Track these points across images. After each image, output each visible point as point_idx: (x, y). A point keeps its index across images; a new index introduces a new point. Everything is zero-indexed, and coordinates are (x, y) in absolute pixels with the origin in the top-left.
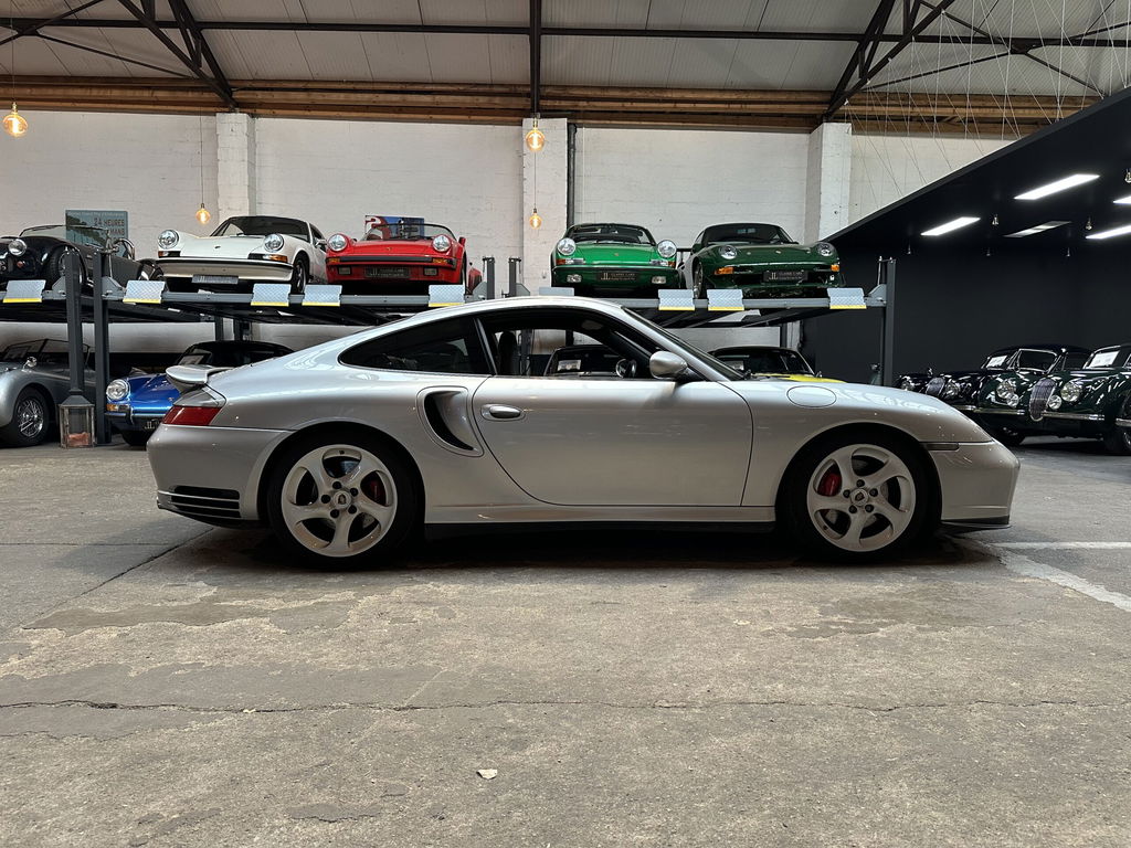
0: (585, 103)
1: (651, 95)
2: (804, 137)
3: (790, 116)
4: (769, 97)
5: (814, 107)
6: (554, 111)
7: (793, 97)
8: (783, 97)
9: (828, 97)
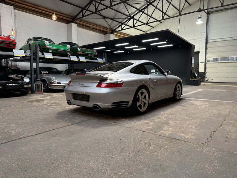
0: (18, 4)
1: (36, 7)
2: (66, 24)
3: (64, 19)
4: (62, 15)
5: (70, 19)
6: (8, 3)
7: (66, 16)
8: (65, 16)
9: (72, 18)
